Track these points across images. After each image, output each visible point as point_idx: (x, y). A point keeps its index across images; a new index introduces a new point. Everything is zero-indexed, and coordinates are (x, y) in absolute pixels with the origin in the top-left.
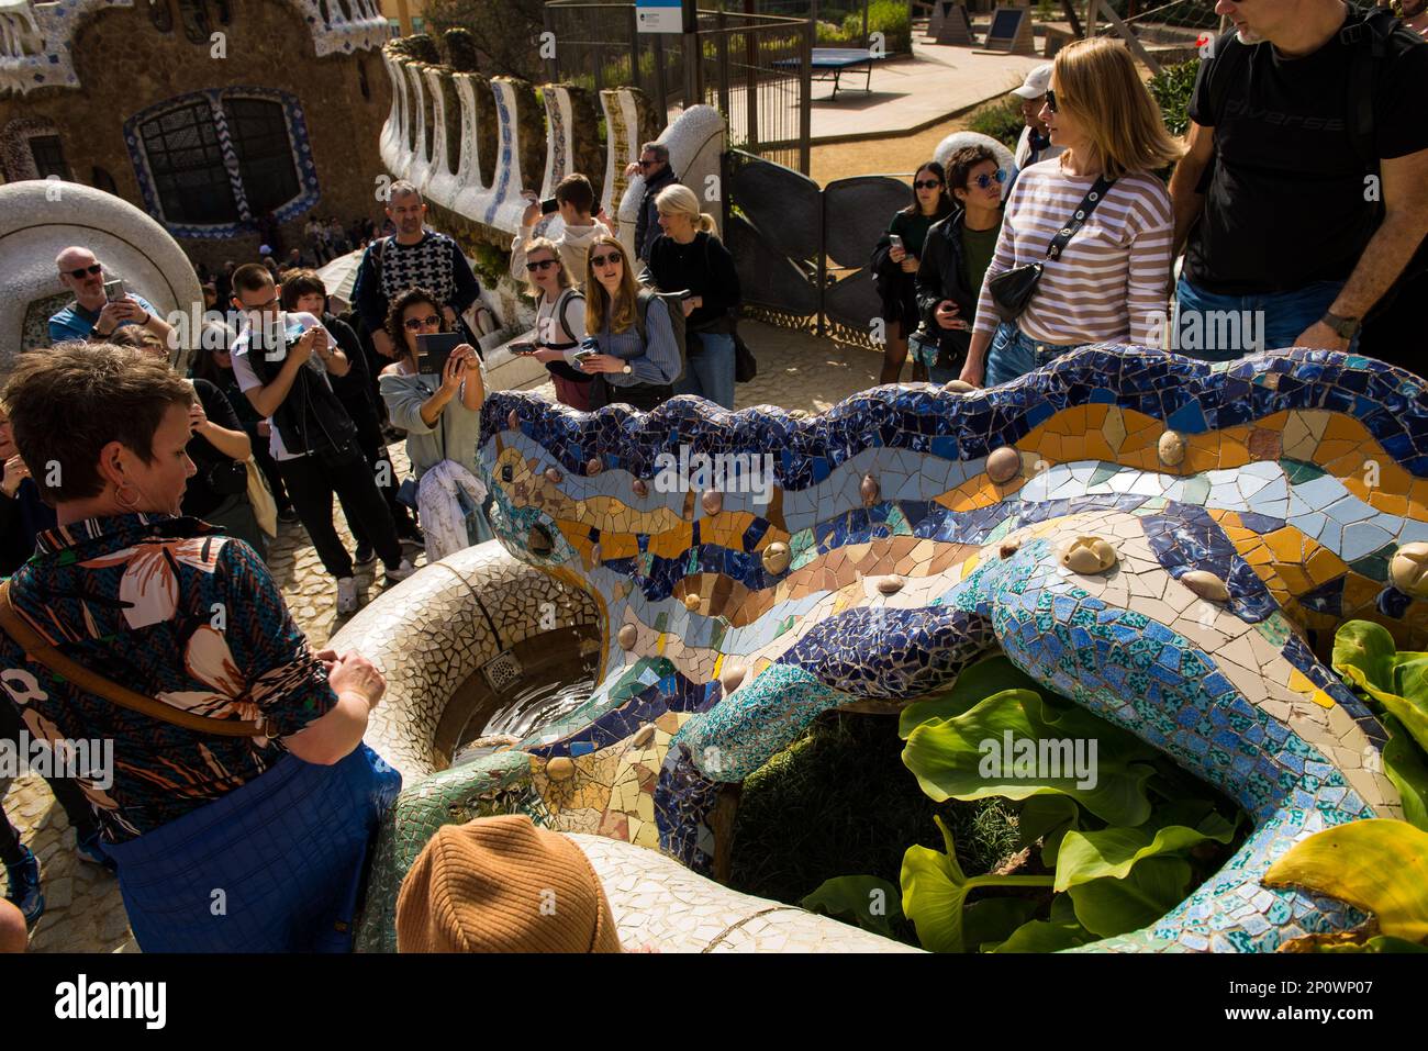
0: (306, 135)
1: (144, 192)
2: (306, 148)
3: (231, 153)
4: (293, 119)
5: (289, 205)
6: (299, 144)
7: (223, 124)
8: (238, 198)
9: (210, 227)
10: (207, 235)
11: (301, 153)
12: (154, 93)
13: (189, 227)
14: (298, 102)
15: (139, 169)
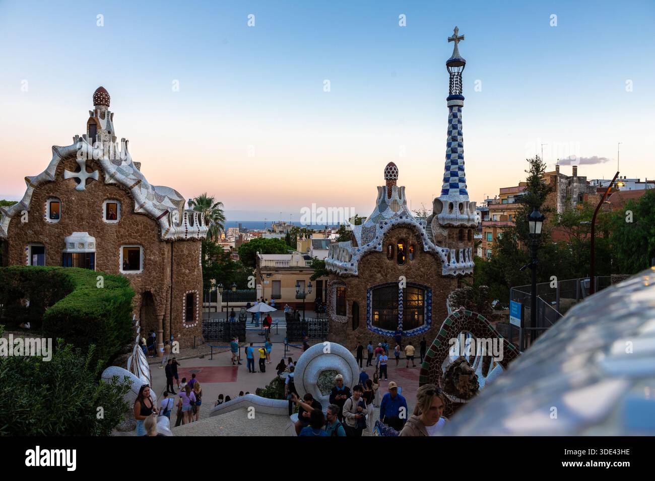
0: (431, 303)
1: (367, 313)
2: (430, 308)
3: (401, 305)
4: (428, 296)
5: (418, 328)
6: (428, 306)
7: (401, 294)
8: (399, 322)
9: (387, 331)
10: (385, 334)
11: (428, 309)
12: (381, 280)
13: (379, 329)
14: (431, 290)
15: (368, 305)
